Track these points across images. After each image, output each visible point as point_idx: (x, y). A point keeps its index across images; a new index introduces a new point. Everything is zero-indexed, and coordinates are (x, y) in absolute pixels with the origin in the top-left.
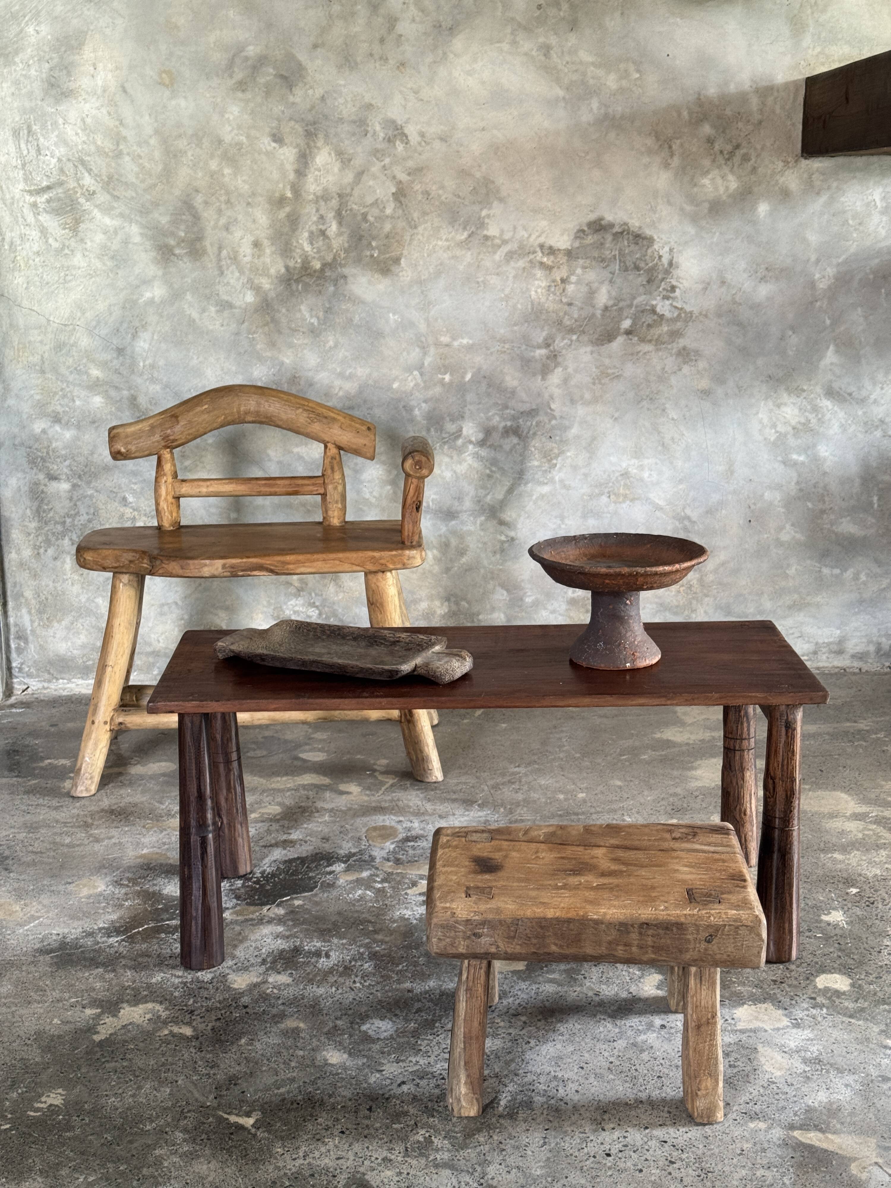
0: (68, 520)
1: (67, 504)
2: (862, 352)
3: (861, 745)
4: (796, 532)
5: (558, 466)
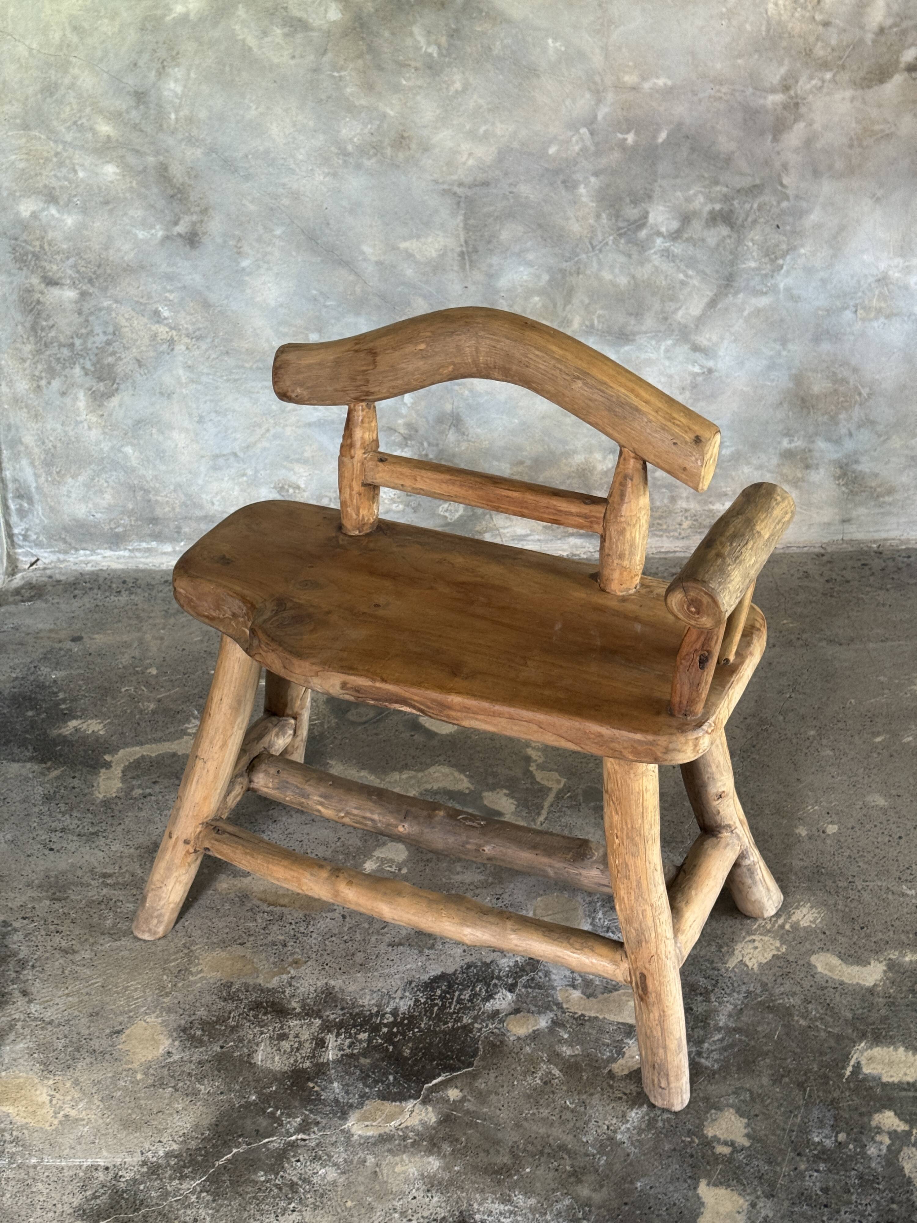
1: (75, 319)
5: (785, 268)
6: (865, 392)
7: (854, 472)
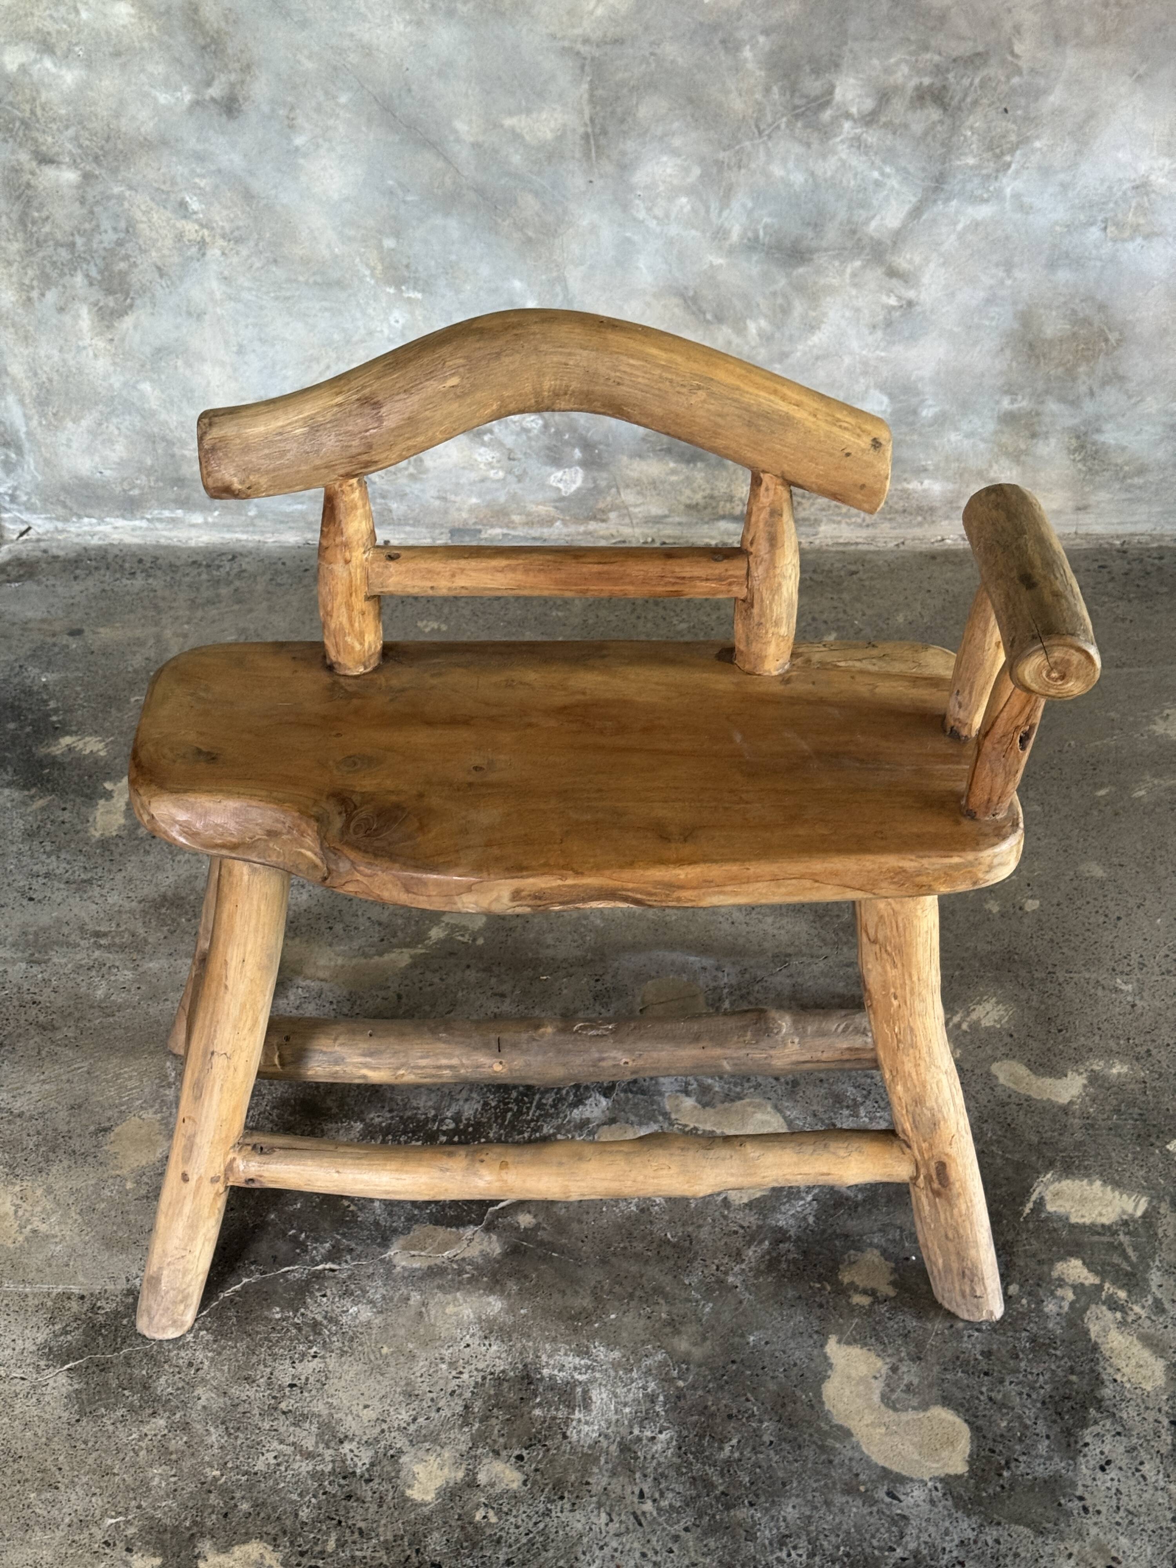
1: (77, 210)
5: (1013, 167)
6: (1113, 337)
7: (1094, 443)
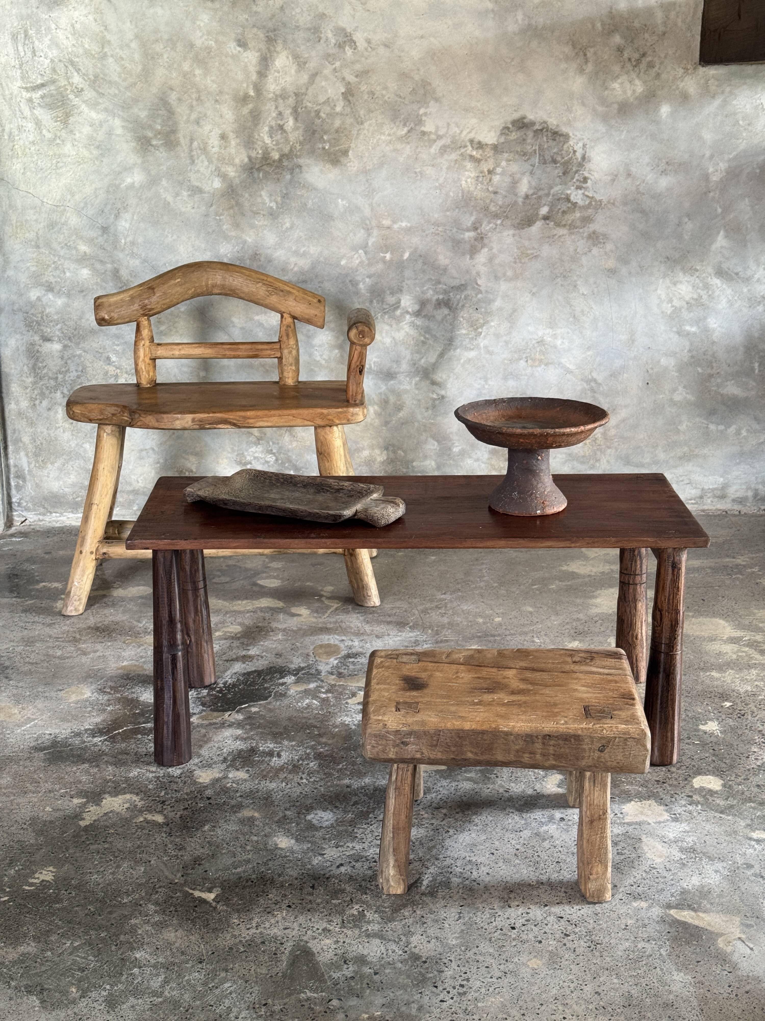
0: (60, 376)
1: (59, 362)
2: (748, 237)
3: (738, 578)
4: (687, 393)
5: (483, 334)
